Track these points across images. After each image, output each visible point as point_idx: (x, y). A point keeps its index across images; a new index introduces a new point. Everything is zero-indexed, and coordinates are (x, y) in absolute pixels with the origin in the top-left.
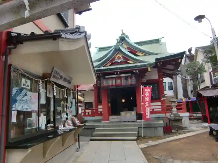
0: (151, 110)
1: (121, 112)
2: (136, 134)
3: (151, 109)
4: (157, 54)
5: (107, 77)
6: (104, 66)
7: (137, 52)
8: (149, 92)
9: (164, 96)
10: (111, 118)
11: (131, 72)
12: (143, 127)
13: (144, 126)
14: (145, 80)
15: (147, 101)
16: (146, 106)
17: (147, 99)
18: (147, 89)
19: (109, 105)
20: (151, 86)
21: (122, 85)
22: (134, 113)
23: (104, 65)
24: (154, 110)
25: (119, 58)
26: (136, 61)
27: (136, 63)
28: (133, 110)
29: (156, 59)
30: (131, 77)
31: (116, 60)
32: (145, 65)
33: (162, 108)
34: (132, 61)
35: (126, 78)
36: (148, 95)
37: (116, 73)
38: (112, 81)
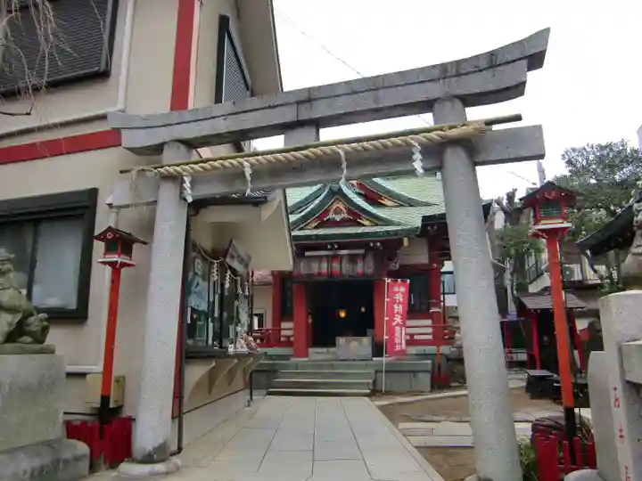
0: (408, 337)
1: (338, 338)
2: (368, 384)
3: (406, 334)
4: (427, 204)
5: (307, 254)
6: (300, 229)
7: (380, 197)
8: (402, 293)
9: (437, 305)
10: (311, 350)
11: (365, 245)
12: (386, 372)
13: (388, 369)
14: (395, 266)
15: (398, 313)
16: (394, 324)
17: (398, 308)
18: (399, 286)
19: (310, 321)
20: (408, 281)
21: (345, 276)
22: (366, 341)
23: (302, 225)
24: (416, 337)
25: (338, 212)
26: (377, 220)
27: (377, 225)
28: (364, 334)
29: (425, 218)
30: (364, 257)
31: (331, 216)
32: (397, 231)
33: (434, 334)
34: (367, 219)
35: (353, 259)
36: (401, 300)
37: (329, 247)
38: (320, 265)
